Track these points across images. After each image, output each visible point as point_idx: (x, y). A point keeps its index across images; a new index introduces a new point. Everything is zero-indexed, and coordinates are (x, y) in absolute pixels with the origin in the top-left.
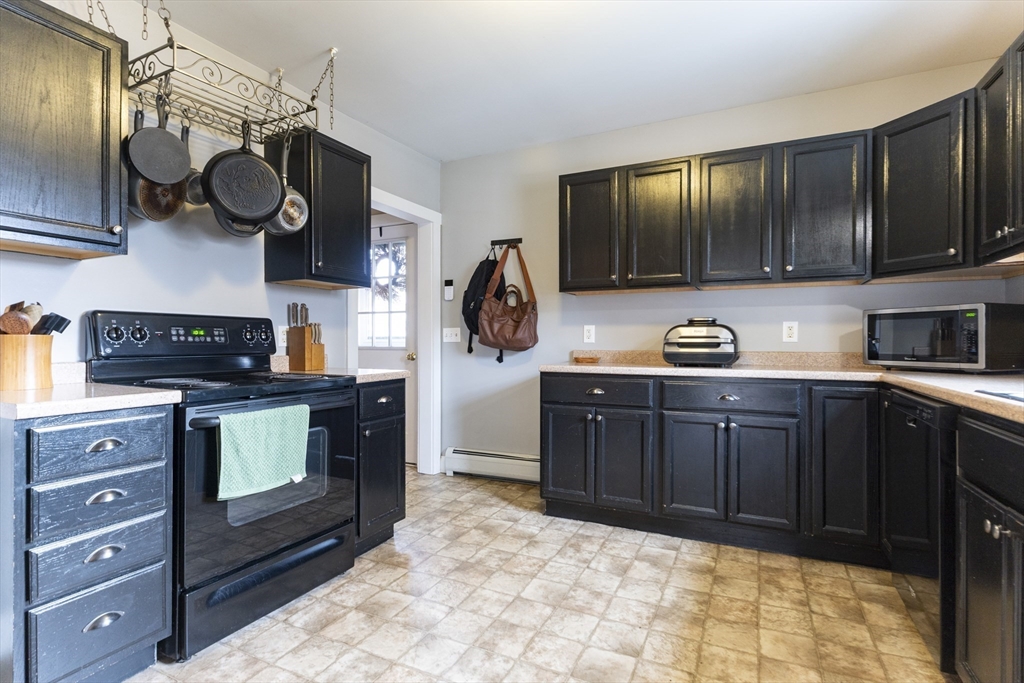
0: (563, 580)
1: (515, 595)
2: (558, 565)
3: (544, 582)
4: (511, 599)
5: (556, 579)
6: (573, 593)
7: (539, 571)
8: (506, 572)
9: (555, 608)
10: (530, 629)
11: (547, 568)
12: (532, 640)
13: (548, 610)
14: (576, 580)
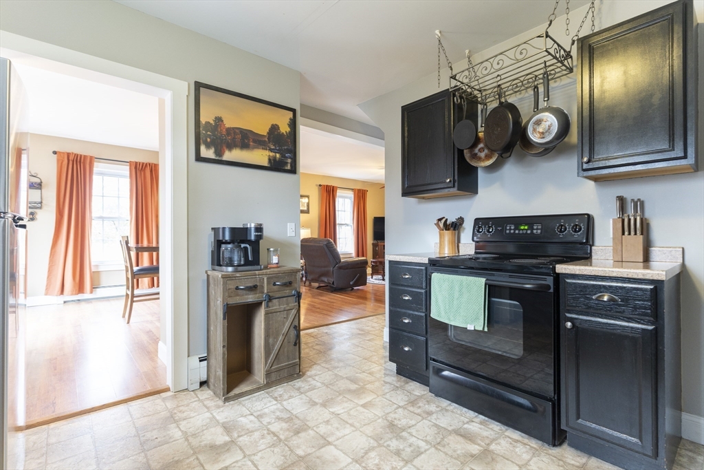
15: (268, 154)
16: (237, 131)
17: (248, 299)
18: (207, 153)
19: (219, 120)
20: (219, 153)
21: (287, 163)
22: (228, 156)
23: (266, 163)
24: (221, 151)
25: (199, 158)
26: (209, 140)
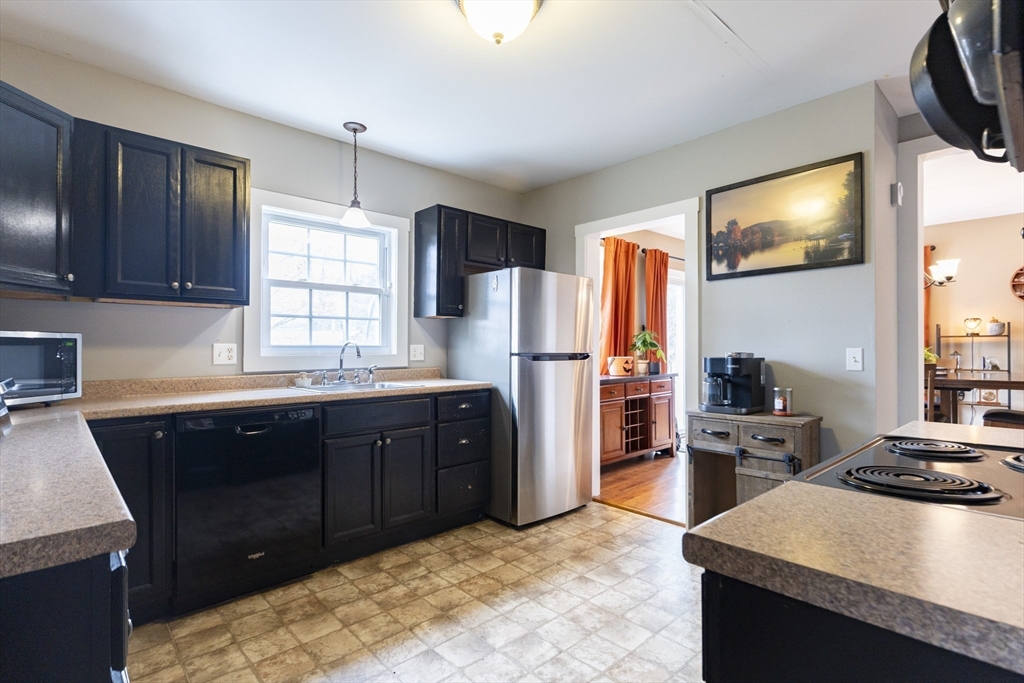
0: (599, 641)
1: (657, 636)
2: (595, 664)
3: (622, 644)
4: (663, 632)
5: (607, 644)
6: (598, 626)
7: (623, 660)
8: (666, 668)
9: (623, 616)
10: (650, 604)
11: (611, 661)
12: (650, 598)
13: (629, 615)
14: (585, 639)
15: (804, 246)
16: (756, 229)
17: (717, 447)
18: (719, 268)
19: (733, 224)
20: (732, 265)
21: (843, 249)
22: (744, 265)
23: (800, 260)
24: (735, 262)
25: (711, 277)
26: (721, 252)
